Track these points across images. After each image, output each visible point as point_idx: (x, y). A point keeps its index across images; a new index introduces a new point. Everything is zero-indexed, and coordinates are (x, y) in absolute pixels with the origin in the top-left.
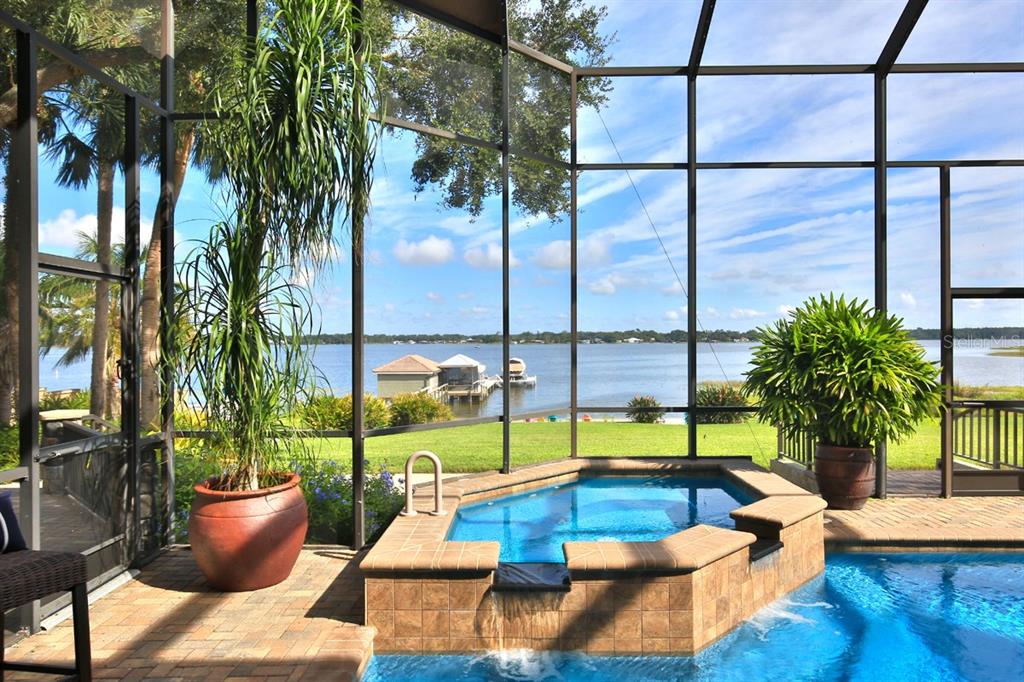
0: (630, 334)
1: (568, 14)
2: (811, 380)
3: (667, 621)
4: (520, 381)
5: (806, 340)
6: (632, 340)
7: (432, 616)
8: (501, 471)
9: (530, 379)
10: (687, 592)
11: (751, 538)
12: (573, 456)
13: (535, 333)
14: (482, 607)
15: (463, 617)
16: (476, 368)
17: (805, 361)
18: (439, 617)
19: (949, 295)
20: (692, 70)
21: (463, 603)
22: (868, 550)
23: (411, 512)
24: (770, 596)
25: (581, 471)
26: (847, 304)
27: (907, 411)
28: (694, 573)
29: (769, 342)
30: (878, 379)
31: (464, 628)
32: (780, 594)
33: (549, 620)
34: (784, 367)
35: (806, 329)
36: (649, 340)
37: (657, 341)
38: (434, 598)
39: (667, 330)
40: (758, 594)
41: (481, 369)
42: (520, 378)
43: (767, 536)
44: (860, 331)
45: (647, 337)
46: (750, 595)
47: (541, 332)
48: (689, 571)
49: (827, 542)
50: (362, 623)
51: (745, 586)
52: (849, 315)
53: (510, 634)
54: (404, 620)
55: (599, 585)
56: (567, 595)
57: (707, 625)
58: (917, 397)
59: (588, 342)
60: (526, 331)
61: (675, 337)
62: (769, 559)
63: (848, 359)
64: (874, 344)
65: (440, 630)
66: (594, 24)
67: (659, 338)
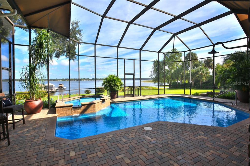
0: (84, 79)
1: (76, 29)
2: (109, 84)
3: (93, 109)
4: (62, 88)
5: (109, 79)
6: (85, 80)
7: (65, 112)
8: (69, 98)
9: (64, 88)
10: (95, 106)
11: (102, 101)
12: (79, 95)
13: (65, 79)
14: (71, 110)
15: (69, 111)
16: (53, 86)
17: (109, 82)
18: (66, 112)
19: (125, 74)
20: (95, 44)
21: (69, 110)
22: (115, 103)
23: (59, 102)
24: (104, 107)
25: (80, 97)
26: (114, 75)
27: (120, 87)
28: (96, 104)
29: (105, 80)
30: (116, 84)
31: (69, 113)
32: (105, 107)
33: (80, 111)
34: (106, 83)
35: (109, 78)
37: (89, 80)
38: (65, 110)
39: (91, 78)
40: (103, 107)
41: (54, 86)
42: (62, 87)
43: (103, 101)
44: (115, 78)
45: (88, 79)
46: (102, 107)
47: (66, 78)
48: (95, 103)
49: (111, 102)
50: (55, 114)
51: (101, 106)
52: (114, 76)
53: (75, 113)
54: (61, 113)
55: (86, 106)
56: (82, 108)
57: (97, 109)
58: (121, 86)
59: (76, 80)
60: (63, 78)
61: (93, 79)
62: (104, 103)
63: (113, 82)
64: (116, 80)
65: (66, 113)
66: (80, 32)
67: (90, 80)
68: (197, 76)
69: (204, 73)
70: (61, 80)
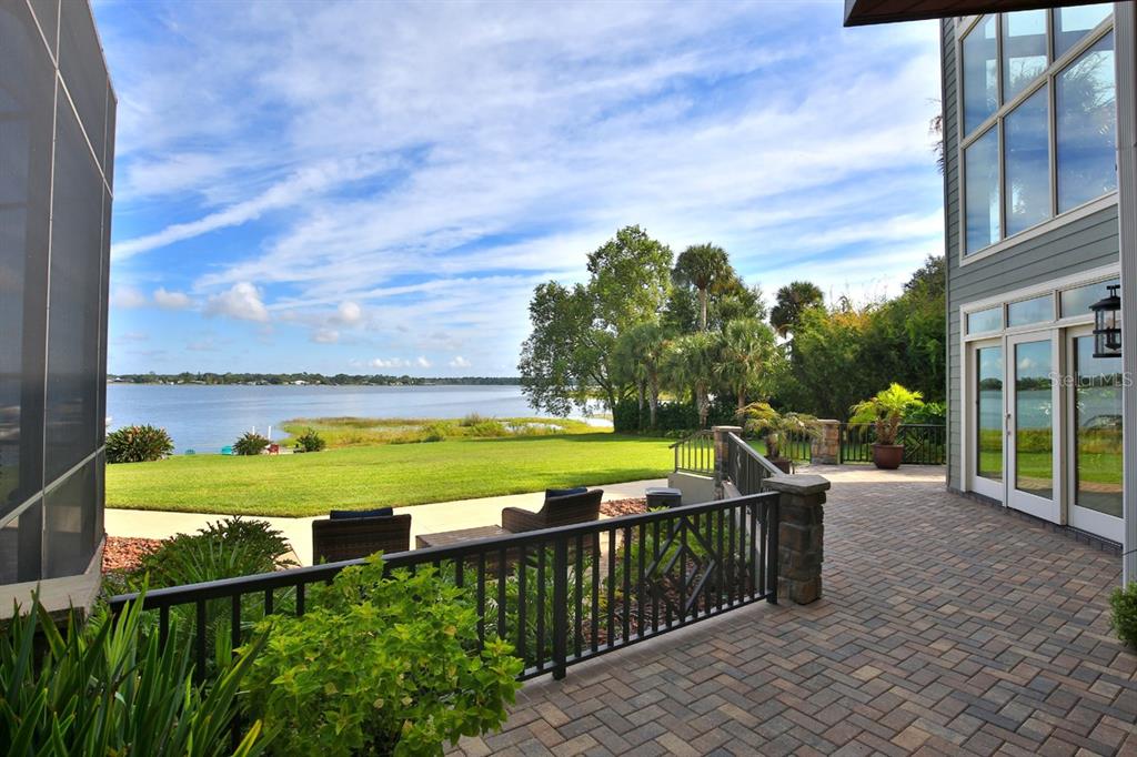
0: (298, 377)
6: (298, 382)
36: (315, 383)
37: (322, 383)
39: (332, 374)
45: (314, 379)
47: (203, 373)
61: (339, 380)
67: (324, 381)
68: (719, 368)
69: (751, 354)
70: (175, 379)
